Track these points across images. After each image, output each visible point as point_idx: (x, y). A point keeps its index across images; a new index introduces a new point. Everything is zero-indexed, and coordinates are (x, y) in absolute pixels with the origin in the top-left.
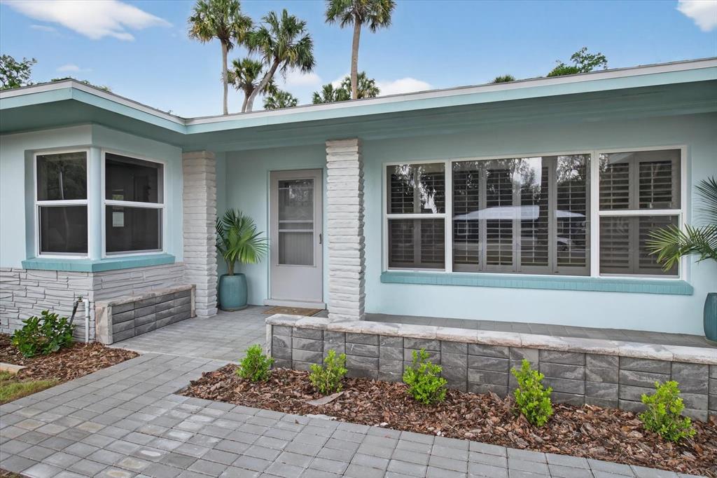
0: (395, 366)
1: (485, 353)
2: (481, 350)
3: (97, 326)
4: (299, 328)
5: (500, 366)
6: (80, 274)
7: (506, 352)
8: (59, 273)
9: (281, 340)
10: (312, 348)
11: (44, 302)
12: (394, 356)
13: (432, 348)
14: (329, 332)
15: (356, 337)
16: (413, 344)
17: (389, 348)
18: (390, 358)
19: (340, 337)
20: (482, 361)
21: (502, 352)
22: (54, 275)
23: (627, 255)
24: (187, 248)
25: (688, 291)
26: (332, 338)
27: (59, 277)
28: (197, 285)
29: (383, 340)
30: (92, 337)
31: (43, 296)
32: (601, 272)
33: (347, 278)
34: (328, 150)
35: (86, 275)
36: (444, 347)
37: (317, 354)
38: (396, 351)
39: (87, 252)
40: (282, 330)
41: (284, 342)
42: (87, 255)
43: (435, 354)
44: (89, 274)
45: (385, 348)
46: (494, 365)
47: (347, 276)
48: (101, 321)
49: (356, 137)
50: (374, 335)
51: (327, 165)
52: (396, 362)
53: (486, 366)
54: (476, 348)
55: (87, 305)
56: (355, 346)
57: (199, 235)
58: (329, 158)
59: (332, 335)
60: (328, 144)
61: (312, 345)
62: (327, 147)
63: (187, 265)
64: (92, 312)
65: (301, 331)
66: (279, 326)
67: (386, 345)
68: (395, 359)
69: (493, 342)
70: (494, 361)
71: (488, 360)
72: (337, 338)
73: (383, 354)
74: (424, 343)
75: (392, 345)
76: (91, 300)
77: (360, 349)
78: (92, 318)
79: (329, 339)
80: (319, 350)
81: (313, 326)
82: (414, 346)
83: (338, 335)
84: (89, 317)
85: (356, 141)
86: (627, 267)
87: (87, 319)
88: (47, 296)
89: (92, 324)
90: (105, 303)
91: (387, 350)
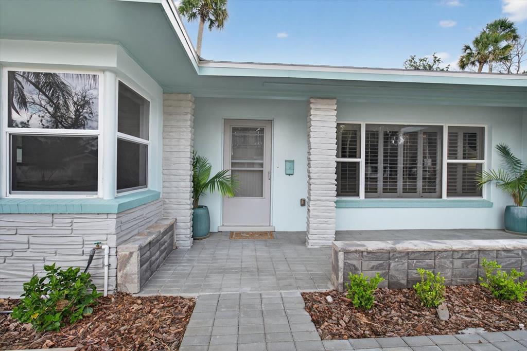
0: (447, 273)
1: (507, 256)
2: (506, 254)
3: (119, 274)
4: (369, 252)
5: (516, 264)
6: (97, 216)
7: (520, 253)
8: (55, 216)
9: (352, 265)
10: (380, 268)
11: (28, 253)
12: (446, 266)
13: (473, 257)
14: (395, 253)
15: (416, 255)
16: (460, 255)
17: (442, 260)
18: (442, 268)
19: (404, 256)
20: (506, 262)
21: (518, 254)
22: (49, 219)
23: (455, 186)
24: (167, 184)
25: (489, 205)
26: (397, 258)
27: (55, 221)
28: (178, 218)
29: (438, 255)
30: (113, 287)
31: (26, 246)
32: (447, 196)
33: (327, 206)
34: (312, 106)
35: (105, 216)
36: (481, 255)
37: (385, 273)
38: (448, 262)
39: (96, 190)
40: (352, 255)
41: (354, 266)
42: (97, 194)
43: (475, 261)
44: (110, 216)
45: (439, 260)
46: (512, 263)
47: (327, 205)
48: (128, 268)
49: (335, 98)
50: (432, 252)
51: (311, 117)
52: (447, 271)
53: (509, 264)
54: (503, 253)
55: (106, 252)
56: (416, 262)
57: (182, 172)
58: (312, 112)
59: (397, 255)
60: (312, 100)
61: (381, 265)
62: (311, 103)
63: (167, 200)
64: (113, 259)
65: (370, 255)
66: (353, 252)
67: (441, 258)
68: (448, 268)
69: (514, 247)
70: (513, 260)
71: (509, 260)
72: (402, 257)
73: (438, 265)
74: (468, 254)
75: (446, 258)
76: (113, 244)
77: (421, 264)
78: (114, 266)
79: (395, 258)
80: (387, 269)
81: (383, 249)
82: (461, 256)
83: (402, 255)
84: (109, 265)
85: (335, 101)
86: (456, 193)
87: (106, 268)
88: (31, 246)
89: (113, 272)
90: (134, 247)
91: (441, 262)
